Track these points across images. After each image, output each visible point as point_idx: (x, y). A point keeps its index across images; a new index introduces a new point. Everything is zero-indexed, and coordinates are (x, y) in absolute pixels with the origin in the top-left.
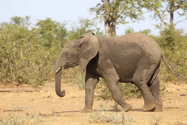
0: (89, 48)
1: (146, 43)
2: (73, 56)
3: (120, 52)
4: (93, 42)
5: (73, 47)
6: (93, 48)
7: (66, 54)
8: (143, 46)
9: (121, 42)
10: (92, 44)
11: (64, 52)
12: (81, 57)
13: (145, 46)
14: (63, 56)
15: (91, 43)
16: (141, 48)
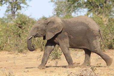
0: (55, 26)
1: (90, 23)
2: (42, 30)
3: (74, 28)
4: (59, 22)
5: (43, 24)
6: (59, 26)
7: (38, 28)
8: (88, 24)
9: (73, 22)
10: (58, 23)
11: (37, 26)
12: (48, 31)
13: (90, 24)
14: (35, 29)
15: (56, 22)
16: (87, 26)
